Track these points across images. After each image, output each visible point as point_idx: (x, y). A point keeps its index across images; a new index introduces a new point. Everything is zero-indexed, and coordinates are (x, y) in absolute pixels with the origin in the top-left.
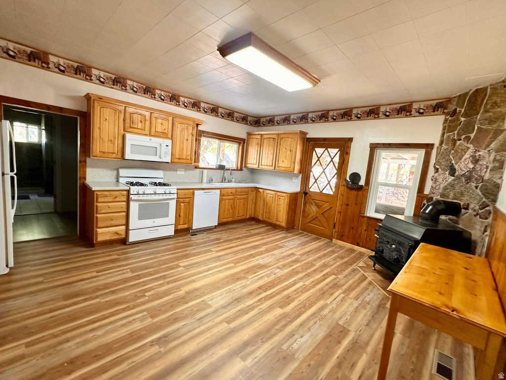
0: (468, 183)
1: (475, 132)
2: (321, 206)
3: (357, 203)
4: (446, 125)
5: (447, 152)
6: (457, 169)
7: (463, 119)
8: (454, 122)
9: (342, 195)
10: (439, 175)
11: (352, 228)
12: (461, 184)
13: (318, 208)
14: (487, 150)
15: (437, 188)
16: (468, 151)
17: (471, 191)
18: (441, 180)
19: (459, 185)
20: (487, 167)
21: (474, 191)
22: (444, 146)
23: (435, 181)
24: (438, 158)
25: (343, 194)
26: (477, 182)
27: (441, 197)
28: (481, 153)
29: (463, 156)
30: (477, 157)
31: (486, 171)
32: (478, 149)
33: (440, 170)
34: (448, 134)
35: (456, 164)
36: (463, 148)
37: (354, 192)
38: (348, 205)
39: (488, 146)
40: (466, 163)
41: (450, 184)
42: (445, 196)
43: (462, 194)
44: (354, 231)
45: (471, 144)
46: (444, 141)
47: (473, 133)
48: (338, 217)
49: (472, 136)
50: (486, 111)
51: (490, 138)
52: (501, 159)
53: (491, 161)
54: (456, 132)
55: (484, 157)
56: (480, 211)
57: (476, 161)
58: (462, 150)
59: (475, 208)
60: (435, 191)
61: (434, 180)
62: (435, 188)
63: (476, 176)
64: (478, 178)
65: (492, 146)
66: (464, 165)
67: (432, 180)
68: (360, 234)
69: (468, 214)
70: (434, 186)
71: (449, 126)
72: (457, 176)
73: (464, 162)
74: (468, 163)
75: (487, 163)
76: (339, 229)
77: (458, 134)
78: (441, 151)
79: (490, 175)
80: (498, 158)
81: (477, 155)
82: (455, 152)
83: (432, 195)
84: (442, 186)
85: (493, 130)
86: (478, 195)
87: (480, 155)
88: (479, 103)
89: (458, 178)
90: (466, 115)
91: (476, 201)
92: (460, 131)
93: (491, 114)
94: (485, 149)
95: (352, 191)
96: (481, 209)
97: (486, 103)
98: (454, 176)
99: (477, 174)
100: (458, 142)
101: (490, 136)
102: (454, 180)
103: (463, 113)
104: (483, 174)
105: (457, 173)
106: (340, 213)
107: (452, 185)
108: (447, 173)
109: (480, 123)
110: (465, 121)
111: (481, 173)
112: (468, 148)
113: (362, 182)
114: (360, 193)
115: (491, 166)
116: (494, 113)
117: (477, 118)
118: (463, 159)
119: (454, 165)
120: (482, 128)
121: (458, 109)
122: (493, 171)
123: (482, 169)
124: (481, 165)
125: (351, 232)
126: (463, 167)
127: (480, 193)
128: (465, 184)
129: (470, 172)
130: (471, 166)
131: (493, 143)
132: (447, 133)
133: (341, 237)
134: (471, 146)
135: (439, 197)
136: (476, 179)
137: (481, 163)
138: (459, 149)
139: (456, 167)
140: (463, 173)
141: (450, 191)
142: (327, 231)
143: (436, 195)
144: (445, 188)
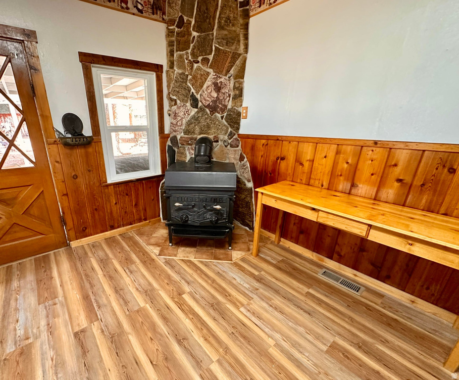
0: (213, 114)
1: (213, 53)
2: (15, 198)
3: (90, 169)
4: (174, 39)
5: (183, 78)
6: (199, 99)
7: (195, 34)
8: (184, 36)
9: (57, 162)
10: (179, 108)
11: (96, 209)
12: (206, 116)
13: (8, 205)
14: (227, 77)
15: (178, 124)
16: (209, 78)
17: (217, 123)
18: (182, 113)
19: (204, 117)
20: (229, 96)
21: (220, 122)
22: (177, 70)
23: (175, 115)
24: (172, 85)
25: (58, 160)
26: (222, 113)
27: (185, 134)
28: (222, 80)
29: (203, 83)
30: (219, 85)
31: (229, 100)
32: (219, 75)
33: (178, 102)
34: (179, 52)
35: (197, 93)
36: (202, 73)
37: (79, 152)
38: (75, 177)
39: (228, 71)
40: (209, 91)
41: (193, 117)
42: (189, 132)
43: (209, 127)
44: (101, 213)
45: (210, 68)
46: (175, 63)
47: (211, 54)
48: (66, 204)
49: (211, 57)
50: (221, 28)
51: (229, 63)
52: (239, 86)
53: (232, 89)
54: (189, 51)
55: (226, 85)
56: (230, 141)
57: (218, 88)
58: (202, 75)
59: (225, 139)
60: (177, 128)
61: (172, 115)
62: (177, 124)
63: (221, 106)
64: (223, 108)
65: (232, 72)
66: (206, 94)
67: (169, 116)
68: (111, 213)
69: (219, 146)
70: (174, 122)
71: (179, 42)
72: (201, 108)
73: (206, 90)
74: (211, 92)
75: (229, 91)
76: (76, 221)
77: (193, 54)
78: (175, 76)
79: (233, 103)
80: (237, 85)
81: (218, 82)
82: (193, 78)
83: (175, 134)
84: (184, 121)
85: (231, 53)
86: (225, 125)
87: (221, 82)
88: (212, 14)
89: (202, 110)
90: (198, 28)
91: (223, 132)
92: (195, 51)
93: (225, 32)
94: (226, 75)
95: (75, 151)
96: (230, 139)
97: (219, 17)
98: (197, 108)
99: (222, 104)
100: (195, 65)
101: (229, 60)
102: (198, 112)
103: (194, 25)
104: (227, 103)
105: (200, 104)
106: (67, 195)
107: (195, 119)
108: (188, 104)
109: (218, 42)
110: (199, 37)
111: (224, 102)
112: (208, 74)
113: (87, 131)
114: (90, 150)
115: (232, 94)
116: (230, 31)
117: (213, 34)
118: (205, 86)
119: (195, 94)
120: (219, 49)
121: (185, 18)
122: (235, 99)
123: (225, 97)
124: (224, 94)
125: (97, 216)
126: (206, 96)
127: (226, 123)
128: (210, 115)
129: (215, 102)
130: (215, 95)
131: (233, 69)
132: (177, 51)
133: (83, 233)
134: (211, 71)
135: (182, 134)
136: (221, 109)
137: (223, 91)
138: (198, 74)
139: (198, 97)
140: (208, 103)
141: (195, 126)
142: (52, 237)
143: (178, 133)
144: (189, 123)
